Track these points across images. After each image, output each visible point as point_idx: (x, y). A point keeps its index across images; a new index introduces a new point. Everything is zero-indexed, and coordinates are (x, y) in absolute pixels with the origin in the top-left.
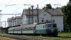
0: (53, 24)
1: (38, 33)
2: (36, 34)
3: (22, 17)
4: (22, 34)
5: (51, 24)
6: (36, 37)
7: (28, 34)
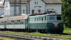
0: (57, 15)
1: (33, 28)
2: (30, 30)
3: (4, 5)
4: (6, 30)
5: (54, 15)
6: (31, 34)
7: (16, 29)
